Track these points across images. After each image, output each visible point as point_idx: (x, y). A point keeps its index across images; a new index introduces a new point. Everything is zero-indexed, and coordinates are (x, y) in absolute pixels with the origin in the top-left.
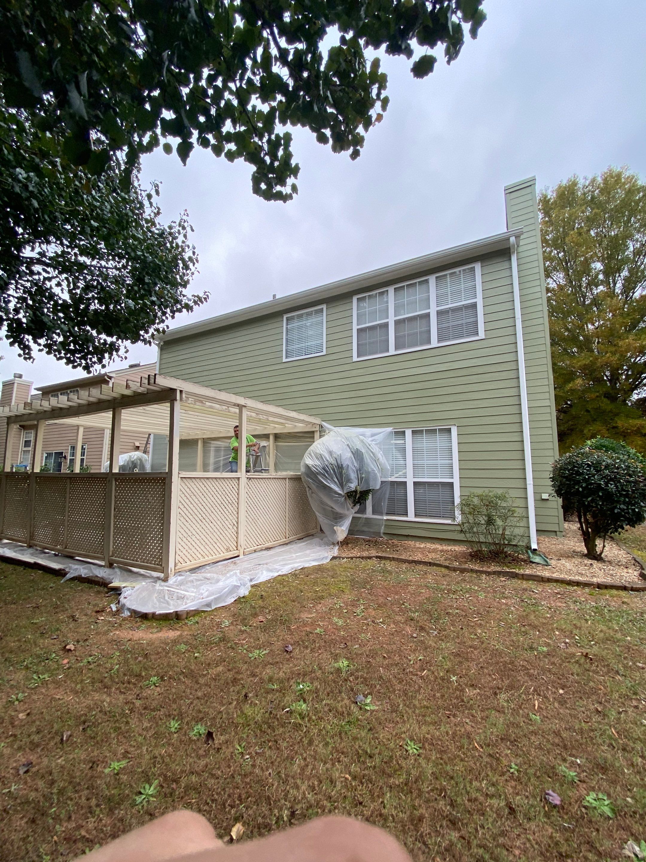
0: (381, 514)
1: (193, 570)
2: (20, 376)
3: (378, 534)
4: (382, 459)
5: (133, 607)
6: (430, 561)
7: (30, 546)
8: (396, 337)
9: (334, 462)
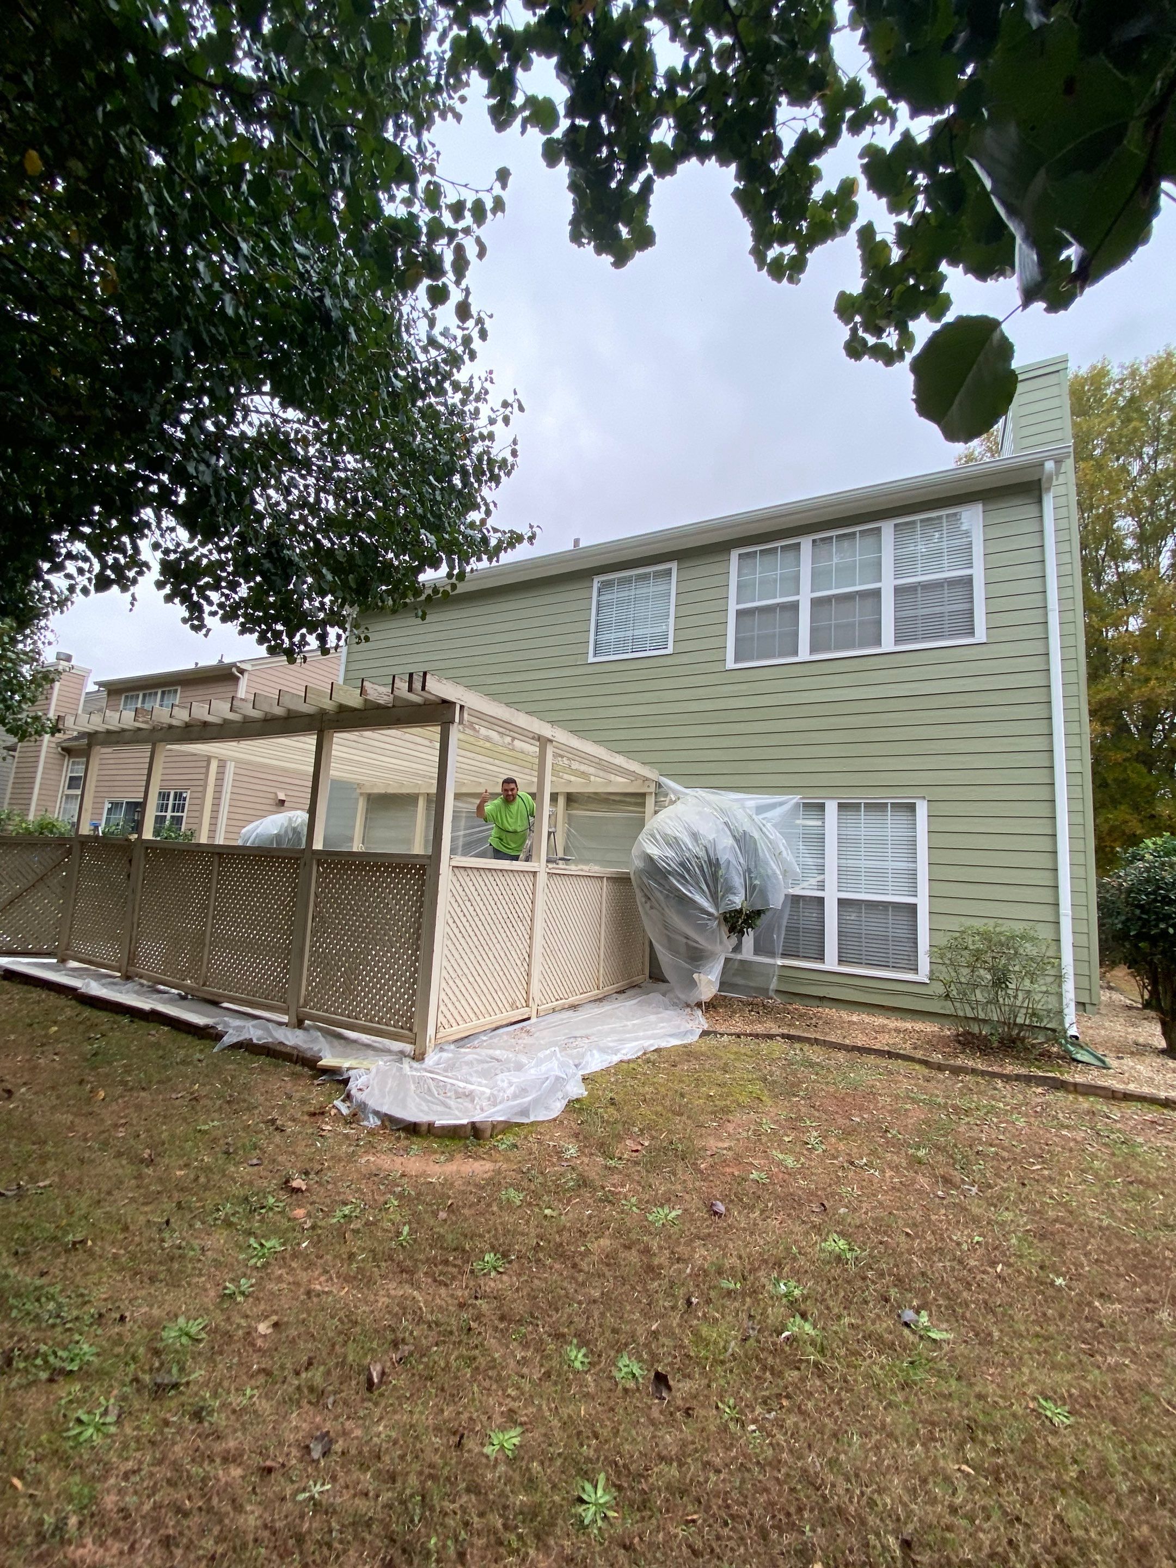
0: (772, 954)
1: (461, 1041)
2: (68, 658)
3: (764, 991)
4: (788, 856)
5: (385, 1109)
6: (886, 1048)
7: (127, 978)
8: (813, 630)
9: (702, 854)
